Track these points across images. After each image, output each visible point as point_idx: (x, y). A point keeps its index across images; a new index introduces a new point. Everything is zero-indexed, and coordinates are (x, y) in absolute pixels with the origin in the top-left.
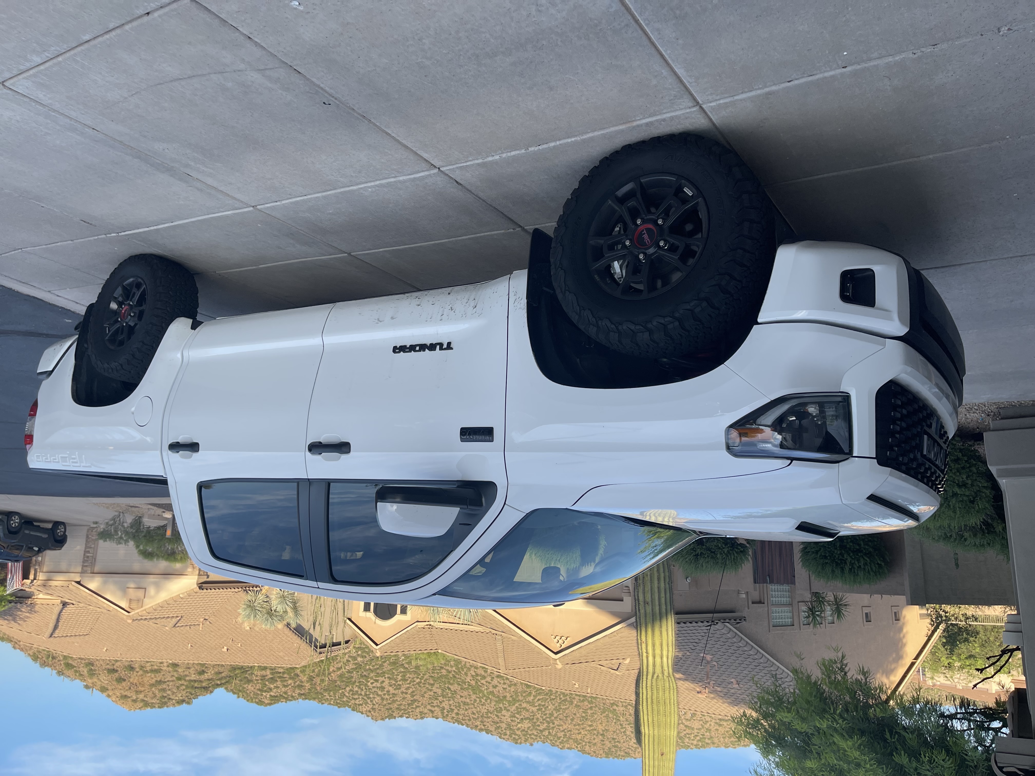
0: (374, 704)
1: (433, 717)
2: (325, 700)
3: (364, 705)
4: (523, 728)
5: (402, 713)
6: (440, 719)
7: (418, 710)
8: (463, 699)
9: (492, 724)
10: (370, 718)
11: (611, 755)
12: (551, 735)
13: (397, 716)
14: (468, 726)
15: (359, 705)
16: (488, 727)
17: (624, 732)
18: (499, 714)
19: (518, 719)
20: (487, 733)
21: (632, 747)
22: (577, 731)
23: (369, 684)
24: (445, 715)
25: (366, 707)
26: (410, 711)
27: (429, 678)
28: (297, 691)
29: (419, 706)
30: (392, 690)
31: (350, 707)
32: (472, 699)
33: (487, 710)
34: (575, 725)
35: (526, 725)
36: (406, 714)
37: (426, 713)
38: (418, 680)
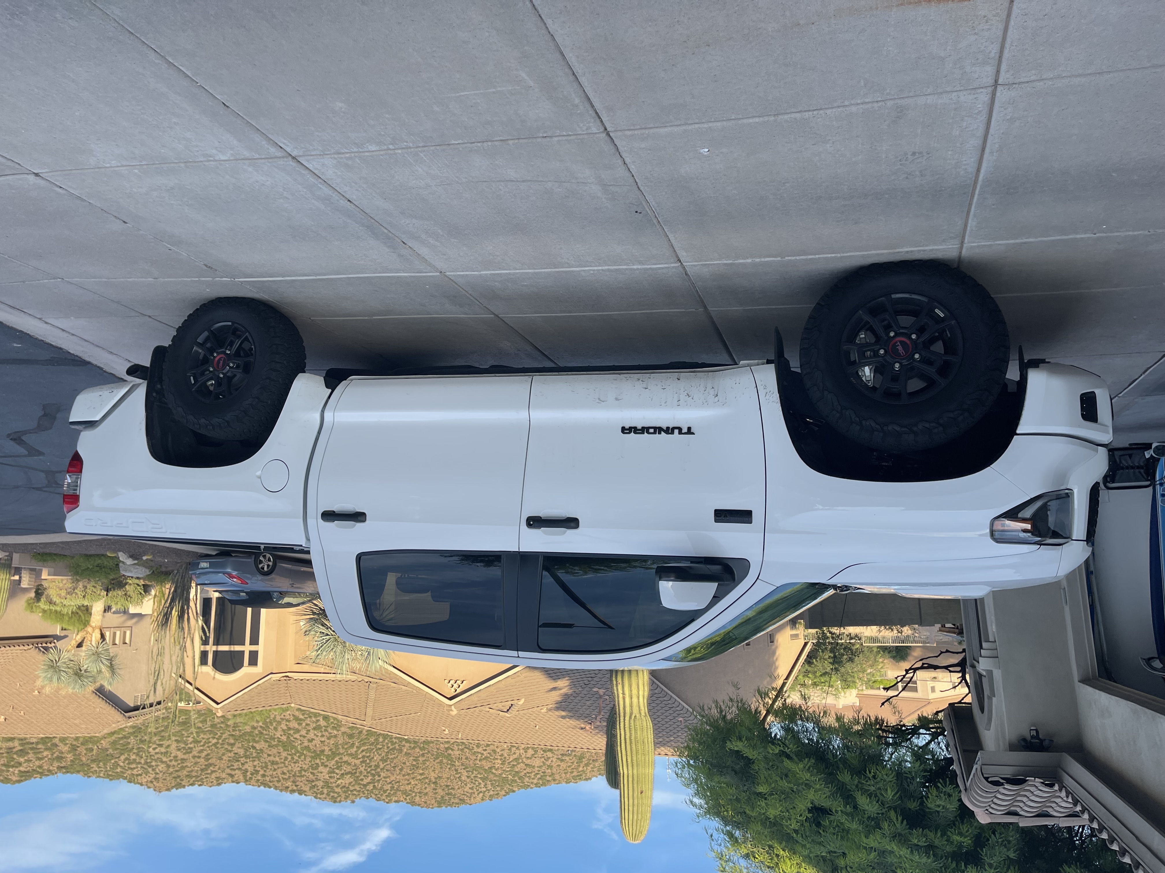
0: (157, 773)
1: (233, 782)
2: (92, 772)
3: (144, 775)
4: (344, 784)
5: (194, 781)
6: (241, 783)
7: (214, 776)
8: (272, 758)
9: (306, 783)
10: (152, 789)
11: (444, 803)
12: (377, 789)
13: (186, 784)
14: (276, 788)
15: (137, 775)
16: (301, 787)
17: (460, 777)
18: (315, 771)
19: (337, 774)
20: (300, 794)
21: (467, 792)
22: (406, 782)
23: (151, 750)
24: (248, 778)
25: (147, 777)
26: (204, 777)
27: (228, 737)
28: (56, 764)
29: (215, 771)
30: (180, 755)
31: (125, 778)
32: (282, 757)
33: (301, 767)
34: (404, 775)
35: (348, 780)
36: (198, 781)
37: (224, 779)
38: (215, 741)
